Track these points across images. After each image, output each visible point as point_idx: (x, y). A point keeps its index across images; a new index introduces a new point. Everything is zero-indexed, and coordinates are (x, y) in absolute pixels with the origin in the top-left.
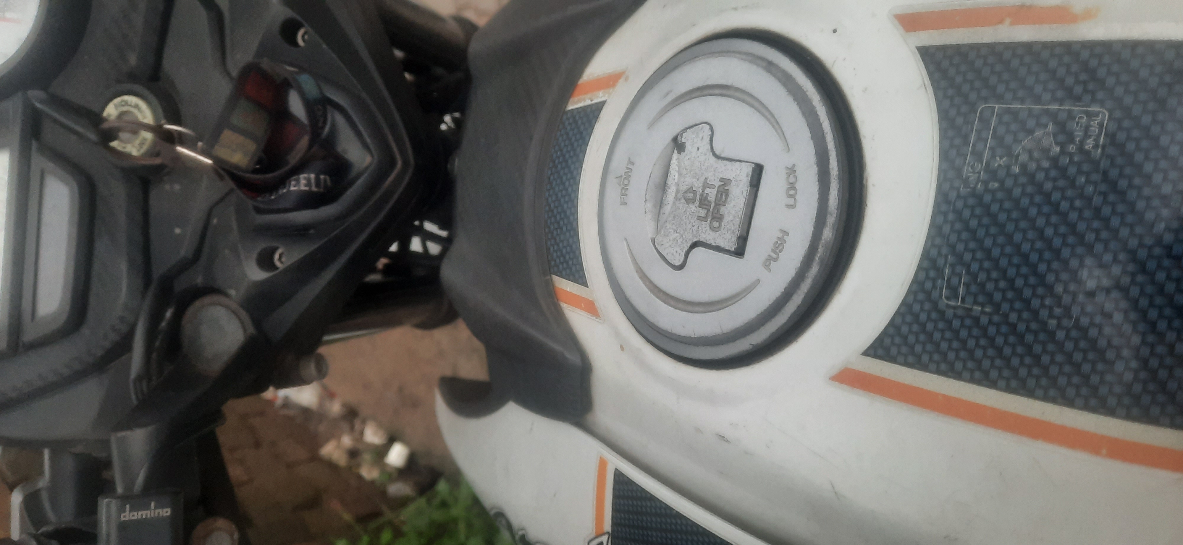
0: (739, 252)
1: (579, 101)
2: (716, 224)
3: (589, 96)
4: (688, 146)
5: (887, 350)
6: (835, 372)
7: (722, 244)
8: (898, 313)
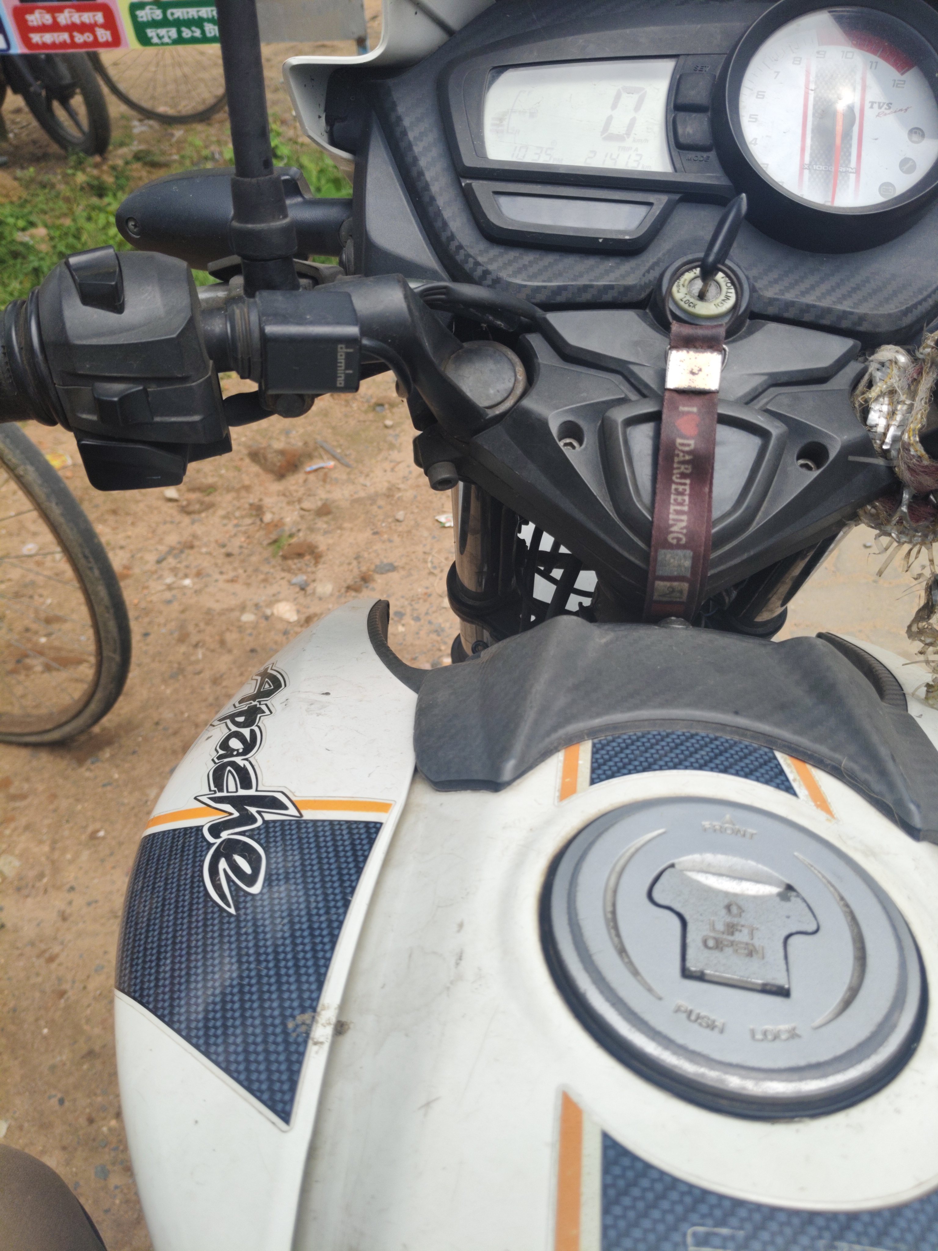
0: (686, 974)
1: (789, 765)
2: (711, 943)
3: (798, 778)
4: (787, 905)
5: (615, 1162)
6: (575, 1098)
7: (691, 953)
8: (662, 1174)
